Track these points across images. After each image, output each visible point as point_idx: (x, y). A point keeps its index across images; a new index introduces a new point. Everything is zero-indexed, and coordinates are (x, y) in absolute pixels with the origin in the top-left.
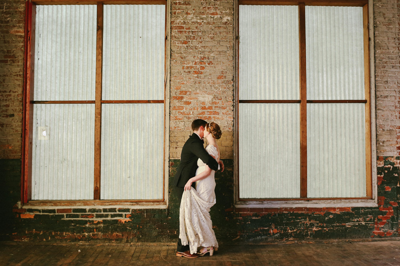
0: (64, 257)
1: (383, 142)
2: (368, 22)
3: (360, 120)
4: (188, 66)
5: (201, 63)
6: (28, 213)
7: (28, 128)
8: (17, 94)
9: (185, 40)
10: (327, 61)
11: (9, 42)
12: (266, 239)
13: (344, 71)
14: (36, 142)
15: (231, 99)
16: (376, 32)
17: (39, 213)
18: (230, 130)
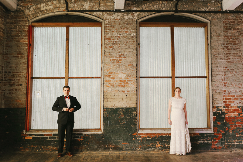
0: (47, 160)
1: (216, 99)
2: (208, 36)
3: (203, 87)
4: (113, 59)
5: (120, 57)
6: (29, 136)
7: (29, 91)
8: (24, 73)
9: (112, 45)
10: (185, 56)
11: (19, 47)
12: (154, 150)
13: (195, 61)
14: (34, 99)
15: (135, 76)
16: (212, 41)
17: (35, 136)
18: (135, 92)
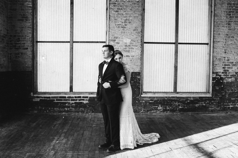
0: (57, 120)
1: (216, 65)
2: (212, 3)
3: (205, 54)
4: (118, 24)
5: (125, 22)
6: (36, 98)
7: (35, 55)
8: (29, 37)
9: (117, 10)
10: (189, 22)
11: (24, 10)
12: (156, 112)
13: (198, 28)
14: (39, 63)
15: (140, 41)
16: (215, 8)
17: (42, 99)
18: (139, 57)
